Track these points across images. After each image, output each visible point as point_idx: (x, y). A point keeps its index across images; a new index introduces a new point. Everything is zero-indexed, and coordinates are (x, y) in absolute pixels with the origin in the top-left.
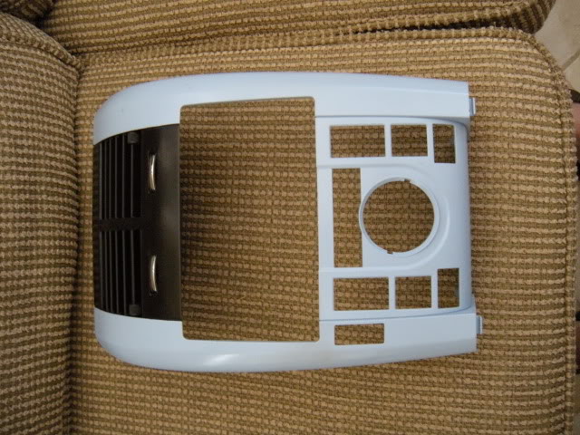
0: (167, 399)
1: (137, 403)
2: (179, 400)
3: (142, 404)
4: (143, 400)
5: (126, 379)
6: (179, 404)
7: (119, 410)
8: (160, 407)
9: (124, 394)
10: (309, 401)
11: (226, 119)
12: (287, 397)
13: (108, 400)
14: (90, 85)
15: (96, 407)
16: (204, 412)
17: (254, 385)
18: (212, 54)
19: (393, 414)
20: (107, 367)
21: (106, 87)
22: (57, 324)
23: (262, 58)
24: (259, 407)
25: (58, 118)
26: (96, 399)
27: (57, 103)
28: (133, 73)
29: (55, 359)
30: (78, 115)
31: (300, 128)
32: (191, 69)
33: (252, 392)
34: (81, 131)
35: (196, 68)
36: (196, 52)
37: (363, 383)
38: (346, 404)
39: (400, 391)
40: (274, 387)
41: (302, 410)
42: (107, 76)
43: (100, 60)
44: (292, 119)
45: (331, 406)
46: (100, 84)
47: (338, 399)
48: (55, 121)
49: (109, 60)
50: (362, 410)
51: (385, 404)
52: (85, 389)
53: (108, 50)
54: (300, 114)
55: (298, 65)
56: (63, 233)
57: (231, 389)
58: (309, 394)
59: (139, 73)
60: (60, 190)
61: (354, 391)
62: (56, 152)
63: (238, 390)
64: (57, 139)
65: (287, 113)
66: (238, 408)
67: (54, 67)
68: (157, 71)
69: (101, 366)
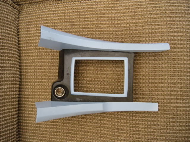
0: (55, 134)
1: (44, 136)
2: (60, 134)
3: (46, 136)
4: (46, 134)
5: (40, 127)
6: (60, 135)
7: (37, 138)
8: (53, 137)
9: (39, 132)
10: (111, 133)
11: (76, 27)
12: (102, 132)
13: (33, 134)
14: (23, 16)
15: (28, 137)
16: (70, 138)
17: (89, 127)
18: (70, 3)
19: (143, 137)
20: (32, 122)
21: (29, 17)
22: (13, 107)
23: (89, 4)
24: (91, 136)
25: (12, 28)
26: (28, 134)
27: (11, 23)
28: (40, 11)
29: (12, 120)
30: (19, 27)
31: (105, 30)
32: (62, 9)
33: (88, 130)
34: (20, 33)
35: (64, 8)
36: (64, 3)
37: (131, 125)
38: (125, 133)
39: (146, 128)
40: (97, 128)
41: (108, 136)
42: (30, 13)
43: (27, 7)
44: (102, 26)
45: (119, 134)
46: (27, 16)
47: (122, 131)
48: (10, 29)
49: (30, 7)
50: (131, 135)
51: (140, 133)
52: (24, 131)
53: (29, 3)
54: (105, 24)
55: (103, 6)
56: (14, 72)
57: (80, 129)
58: (111, 130)
59: (42, 11)
60: (13, 55)
61: (128, 128)
62: (11, 41)
63: (83, 129)
64: (11, 36)
65: (100, 24)
66: (83, 137)
67: (9, 9)
68: (49, 10)
69: (30, 122)
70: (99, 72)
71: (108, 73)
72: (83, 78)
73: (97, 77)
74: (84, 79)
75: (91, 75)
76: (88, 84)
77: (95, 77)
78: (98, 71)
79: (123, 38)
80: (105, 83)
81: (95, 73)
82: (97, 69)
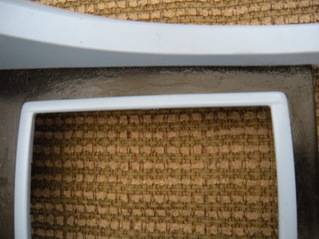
70: (147, 165)
71: (186, 166)
72: (78, 194)
73: (141, 186)
74: (83, 197)
75: (112, 179)
76: (103, 217)
77: (129, 189)
78: (142, 162)
79: (242, 15)
80: (175, 213)
81: (130, 168)
82: (135, 150)
